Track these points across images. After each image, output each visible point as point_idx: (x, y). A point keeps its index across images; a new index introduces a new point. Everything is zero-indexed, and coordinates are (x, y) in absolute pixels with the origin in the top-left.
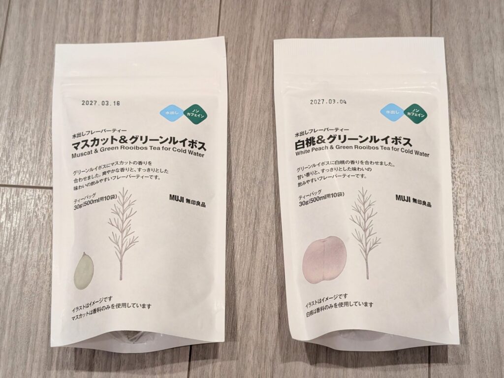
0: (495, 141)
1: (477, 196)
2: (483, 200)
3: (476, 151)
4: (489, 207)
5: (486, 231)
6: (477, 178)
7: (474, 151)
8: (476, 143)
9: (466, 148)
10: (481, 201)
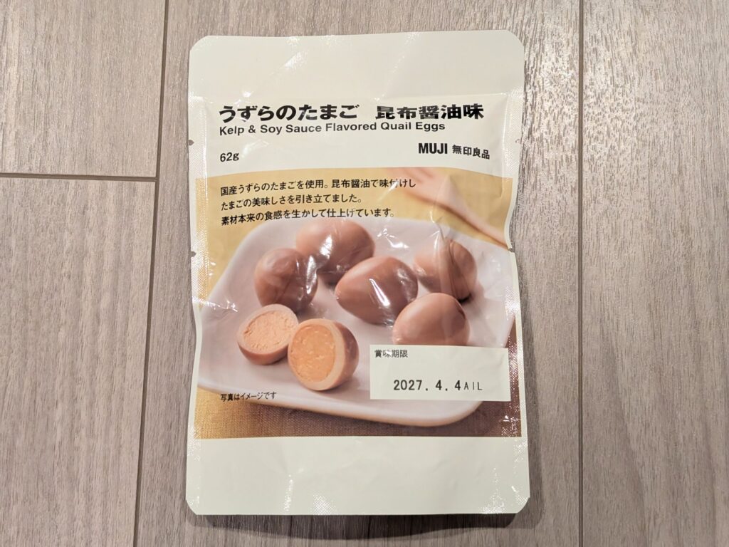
0: (704, 56)
1: (668, 163)
2: (680, 171)
3: (666, 77)
4: (692, 182)
5: (686, 230)
6: (668, 129)
7: (664, 76)
8: (667, 60)
9: (649, 71)
10: (677, 173)
